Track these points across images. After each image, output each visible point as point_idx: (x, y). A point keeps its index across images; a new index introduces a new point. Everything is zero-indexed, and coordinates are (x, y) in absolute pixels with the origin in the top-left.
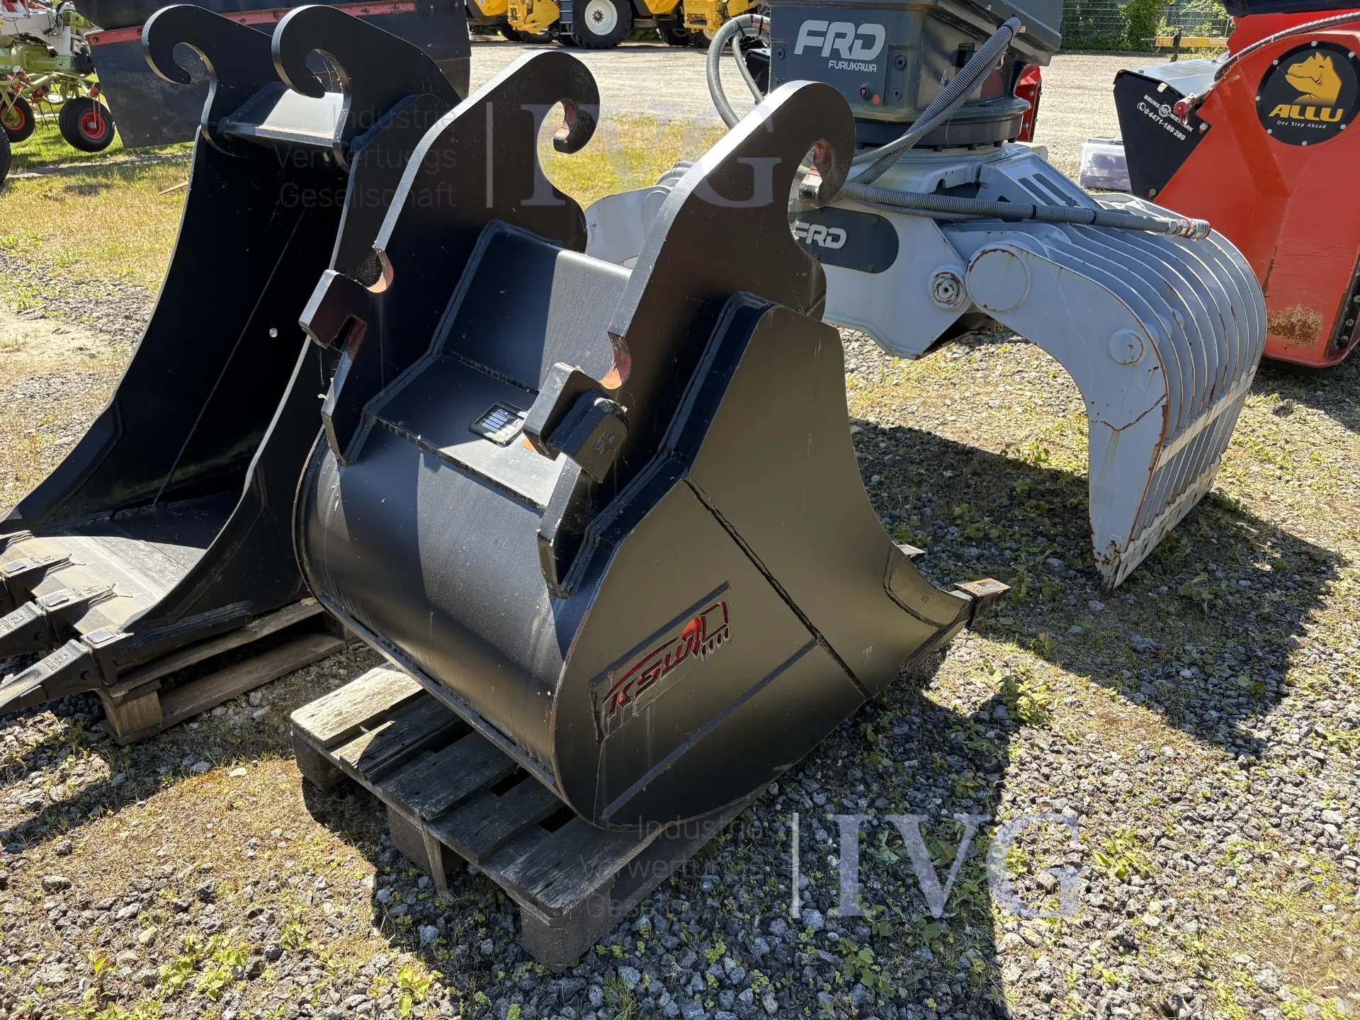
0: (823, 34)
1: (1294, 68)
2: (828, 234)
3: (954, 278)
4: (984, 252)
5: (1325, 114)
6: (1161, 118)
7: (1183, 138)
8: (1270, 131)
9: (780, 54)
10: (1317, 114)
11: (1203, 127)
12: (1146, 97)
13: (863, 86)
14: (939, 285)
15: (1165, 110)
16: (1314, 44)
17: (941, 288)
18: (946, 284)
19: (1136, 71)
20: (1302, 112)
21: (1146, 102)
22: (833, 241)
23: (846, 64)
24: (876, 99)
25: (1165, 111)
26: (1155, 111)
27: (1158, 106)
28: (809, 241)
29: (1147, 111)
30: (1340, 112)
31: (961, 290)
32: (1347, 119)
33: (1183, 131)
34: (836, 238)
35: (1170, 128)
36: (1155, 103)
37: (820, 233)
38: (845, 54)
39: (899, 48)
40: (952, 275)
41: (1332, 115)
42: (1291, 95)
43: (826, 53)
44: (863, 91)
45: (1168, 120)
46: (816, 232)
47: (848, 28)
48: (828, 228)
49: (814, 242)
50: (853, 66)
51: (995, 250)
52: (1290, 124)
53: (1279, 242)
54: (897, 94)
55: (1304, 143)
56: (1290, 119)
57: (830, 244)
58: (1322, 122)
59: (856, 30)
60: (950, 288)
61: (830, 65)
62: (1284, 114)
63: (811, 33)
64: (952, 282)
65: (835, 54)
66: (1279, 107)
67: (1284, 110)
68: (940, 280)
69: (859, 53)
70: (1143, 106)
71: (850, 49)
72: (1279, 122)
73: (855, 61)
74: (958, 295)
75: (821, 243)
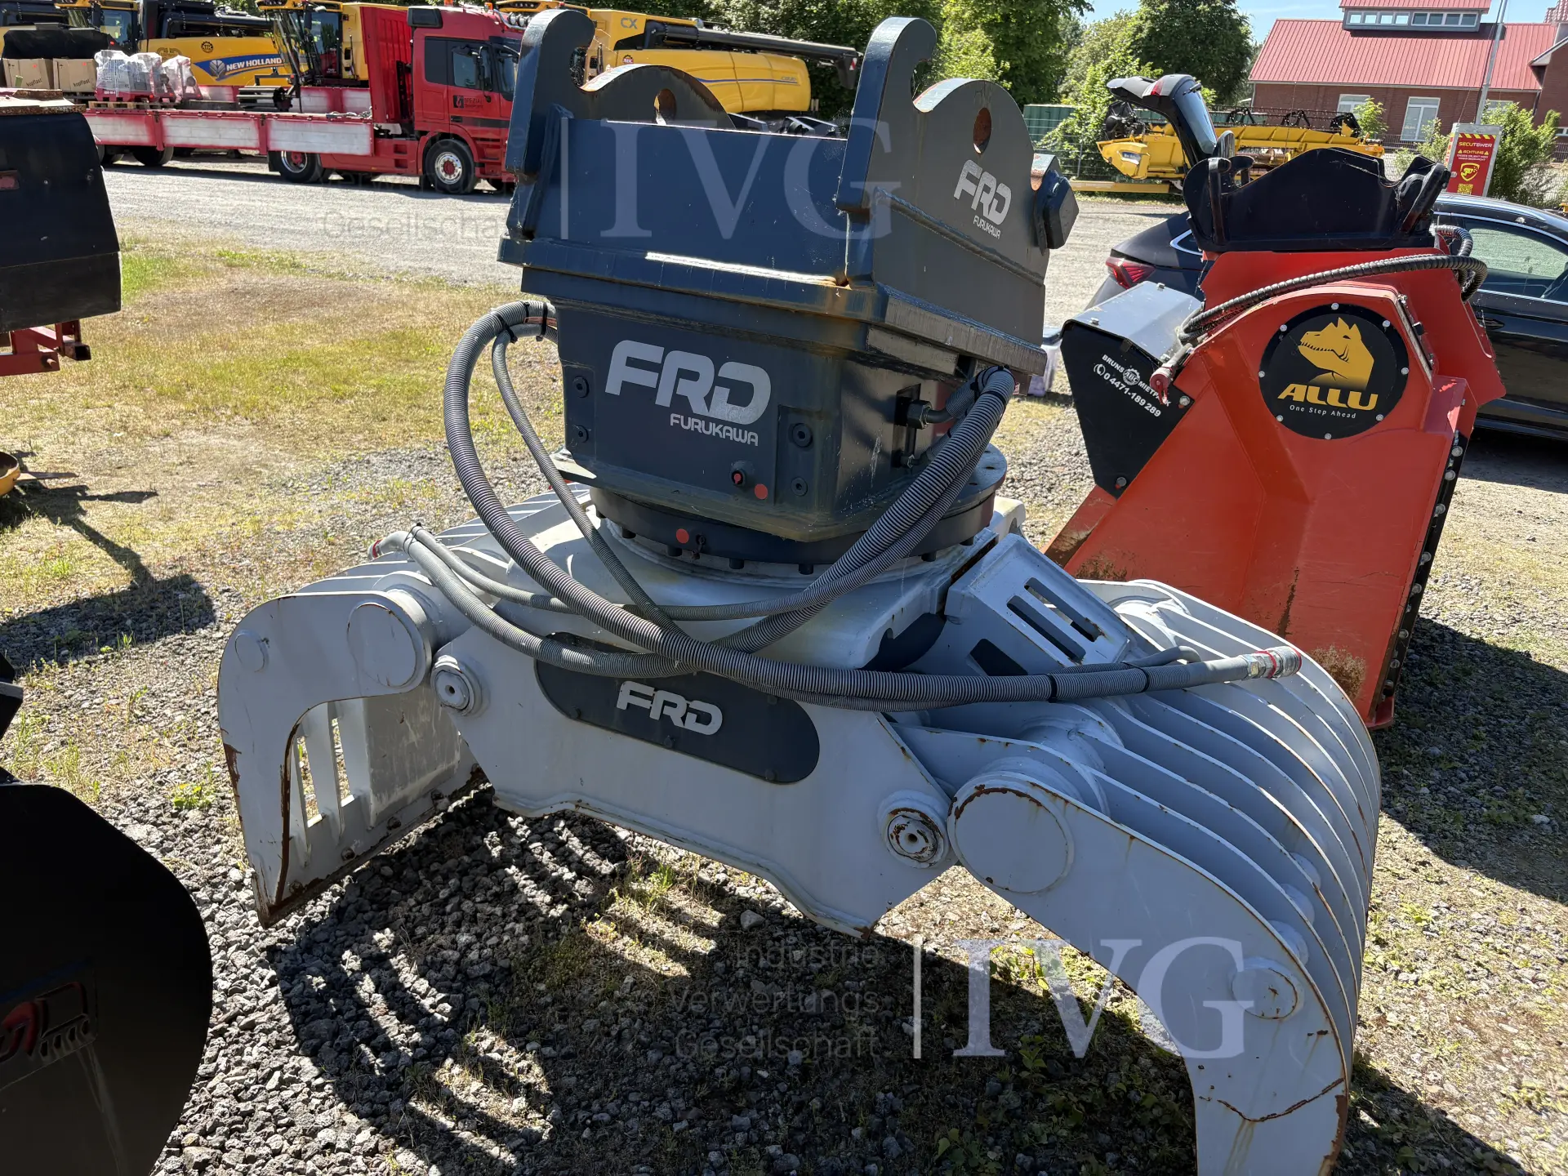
0: (657, 368)
1: (1309, 337)
2: (689, 710)
3: (925, 820)
4: (981, 790)
5: (1354, 400)
6: (1127, 386)
7: (1158, 413)
8: (1280, 419)
9: (579, 387)
10: (1344, 398)
11: (1184, 401)
12: (1105, 357)
13: (737, 466)
14: (899, 829)
15: (1132, 375)
16: (1335, 306)
17: (903, 834)
18: (912, 829)
19: (1089, 322)
20: (1323, 395)
21: (1105, 363)
22: (698, 721)
23: (702, 424)
24: (761, 491)
25: (1131, 377)
26: (1119, 377)
27: (1122, 370)
28: (655, 715)
29: (1107, 376)
30: (1374, 398)
31: (941, 841)
32: (1384, 407)
33: (1157, 403)
34: (704, 718)
35: (1138, 399)
36: (1117, 367)
37: (674, 705)
38: (698, 407)
39: (798, 411)
40: (922, 815)
41: (1364, 401)
42: (1307, 373)
43: (664, 399)
44: (737, 478)
45: (1135, 389)
46: (666, 703)
47: (702, 364)
48: (689, 698)
49: (664, 718)
50: (714, 429)
51: (1004, 791)
52: (1307, 410)
53: (1300, 563)
54: (798, 486)
55: (1328, 437)
56: (1306, 404)
57: (692, 724)
58: (1350, 410)
59: (716, 372)
60: (920, 838)
61: (672, 421)
62: (1299, 397)
63: (632, 362)
64: (923, 828)
65: (680, 403)
66: (1292, 386)
67: (1298, 392)
68: (900, 821)
69: (723, 408)
70: (1101, 369)
71: (708, 399)
72: (1292, 407)
73: (718, 422)
74: (935, 850)
75: (678, 722)
